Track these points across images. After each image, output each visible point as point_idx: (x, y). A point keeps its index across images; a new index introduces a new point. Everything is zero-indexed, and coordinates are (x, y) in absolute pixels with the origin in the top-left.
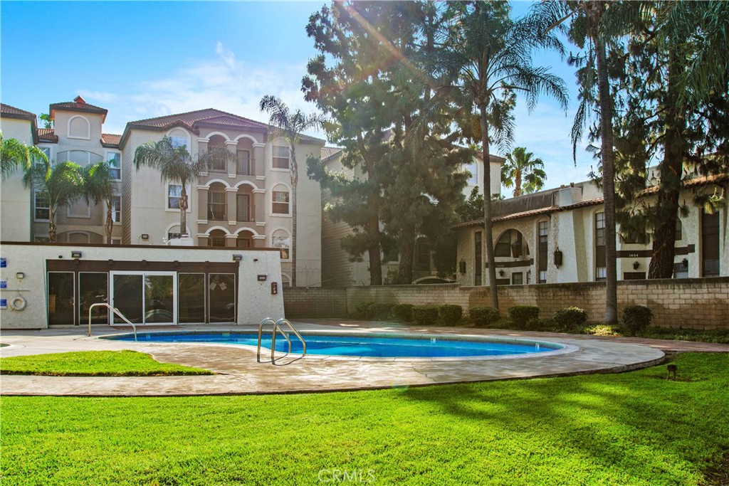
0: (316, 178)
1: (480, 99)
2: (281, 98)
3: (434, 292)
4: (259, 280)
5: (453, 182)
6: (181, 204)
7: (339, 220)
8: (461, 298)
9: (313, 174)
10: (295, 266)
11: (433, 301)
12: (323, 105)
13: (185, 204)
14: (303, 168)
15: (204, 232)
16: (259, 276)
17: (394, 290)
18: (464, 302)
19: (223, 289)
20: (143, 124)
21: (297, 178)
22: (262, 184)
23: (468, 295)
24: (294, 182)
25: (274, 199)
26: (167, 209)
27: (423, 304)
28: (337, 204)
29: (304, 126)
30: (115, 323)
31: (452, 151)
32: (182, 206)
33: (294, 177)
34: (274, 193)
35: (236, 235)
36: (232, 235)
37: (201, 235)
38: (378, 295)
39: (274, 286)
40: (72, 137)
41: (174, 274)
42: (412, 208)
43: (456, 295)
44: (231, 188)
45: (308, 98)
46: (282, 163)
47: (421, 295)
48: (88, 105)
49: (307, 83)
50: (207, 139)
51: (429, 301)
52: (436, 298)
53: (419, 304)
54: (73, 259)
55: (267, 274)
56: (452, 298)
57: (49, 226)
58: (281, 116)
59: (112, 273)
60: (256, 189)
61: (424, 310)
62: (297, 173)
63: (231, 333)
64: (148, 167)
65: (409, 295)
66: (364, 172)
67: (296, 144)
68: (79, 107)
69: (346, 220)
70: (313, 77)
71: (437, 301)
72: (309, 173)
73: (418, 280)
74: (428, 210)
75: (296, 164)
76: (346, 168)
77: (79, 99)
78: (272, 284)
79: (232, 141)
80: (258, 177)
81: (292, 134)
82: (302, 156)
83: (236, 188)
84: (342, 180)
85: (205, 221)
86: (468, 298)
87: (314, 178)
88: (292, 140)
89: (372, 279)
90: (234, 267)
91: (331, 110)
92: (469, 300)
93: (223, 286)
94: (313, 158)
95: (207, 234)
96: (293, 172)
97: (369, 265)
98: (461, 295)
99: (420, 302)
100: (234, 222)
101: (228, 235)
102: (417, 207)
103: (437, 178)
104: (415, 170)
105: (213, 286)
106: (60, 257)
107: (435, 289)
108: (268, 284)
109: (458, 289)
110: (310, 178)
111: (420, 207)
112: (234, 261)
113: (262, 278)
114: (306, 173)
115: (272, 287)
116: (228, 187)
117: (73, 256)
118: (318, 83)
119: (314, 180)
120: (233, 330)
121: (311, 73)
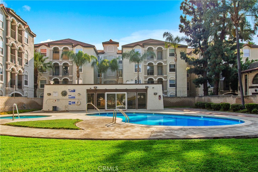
0: (184, 59)
1: (235, 22)
2: (170, 33)
3: (223, 98)
4: (154, 94)
5: (234, 56)
6: (138, 70)
7: (192, 73)
8: (233, 100)
9: (182, 58)
10: (176, 90)
11: (223, 102)
12: (187, 33)
13: (139, 70)
14: (179, 55)
15: (146, 79)
16: (154, 93)
17: (210, 98)
18: (234, 102)
19: (142, 98)
20: (126, 46)
21: (177, 59)
22: (166, 62)
23: (235, 99)
24: (176, 61)
25: (170, 67)
26: (134, 72)
27: (220, 103)
28: (191, 68)
29: (179, 41)
30: (107, 109)
31: (233, 45)
32: (138, 71)
33: (176, 59)
34: (170, 65)
35: (157, 80)
36: (155, 80)
37: (145, 80)
38: (205, 99)
39: (160, 96)
40: (109, 52)
41: (126, 93)
42: (217, 67)
43: (231, 99)
44: (155, 64)
45: (181, 32)
46: (172, 55)
47: (219, 99)
48: (113, 42)
49: (180, 26)
50: (147, 49)
51: (222, 102)
52: (224, 100)
53: (218, 103)
54: (94, 89)
55: (157, 93)
56: (230, 100)
57: (99, 79)
58: (170, 38)
59: (106, 93)
60: (164, 64)
61: (216, 105)
62: (177, 57)
63: (136, 113)
64: (126, 59)
65: (215, 99)
66: (202, 56)
67: (177, 48)
68: (111, 42)
69: (194, 73)
70: (183, 24)
71: (225, 102)
72: (181, 57)
73: (225, 94)
74: (224, 67)
75: (176, 54)
76: (195, 55)
77: (111, 40)
78: (159, 96)
79: (155, 48)
80: (164, 60)
81: (175, 44)
82: (178, 51)
83: (157, 64)
84: (193, 59)
85: (147, 76)
86: (235, 100)
87: (183, 59)
88: (175, 46)
89: (204, 94)
90: (146, 90)
91: (189, 35)
92: (236, 101)
93: (142, 97)
94: (182, 52)
95: (147, 80)
96: (175, 57)
97: (203, 89)
98: (233, 99)
99: (219, 102)
100: (156, 76)
101: (154, 80)
102: (219, 67)
103: (227, 55)
104: (218, 53)
105: (139, 97)
106: (90, 88)
107: (224, 97)
108: (158, 96)
109: (232, 97)
110: (182, 59)
111: (220, 66)
112: (146, 88)
113: (155, 94)
114: (180, 57)
115: (159, 97)
116: (154, 64)
117: (94, 88)
118: (184, 26)
119: (183, 60)
120: (136, 112)
121: (181, 23)
